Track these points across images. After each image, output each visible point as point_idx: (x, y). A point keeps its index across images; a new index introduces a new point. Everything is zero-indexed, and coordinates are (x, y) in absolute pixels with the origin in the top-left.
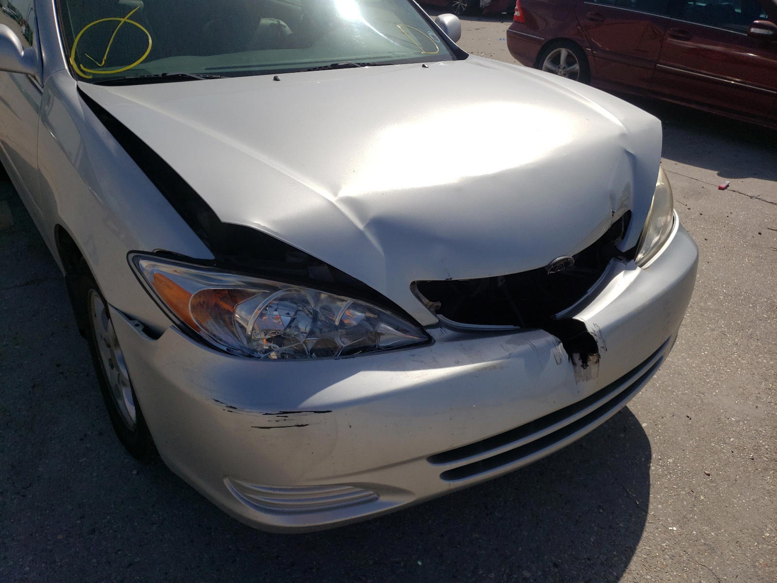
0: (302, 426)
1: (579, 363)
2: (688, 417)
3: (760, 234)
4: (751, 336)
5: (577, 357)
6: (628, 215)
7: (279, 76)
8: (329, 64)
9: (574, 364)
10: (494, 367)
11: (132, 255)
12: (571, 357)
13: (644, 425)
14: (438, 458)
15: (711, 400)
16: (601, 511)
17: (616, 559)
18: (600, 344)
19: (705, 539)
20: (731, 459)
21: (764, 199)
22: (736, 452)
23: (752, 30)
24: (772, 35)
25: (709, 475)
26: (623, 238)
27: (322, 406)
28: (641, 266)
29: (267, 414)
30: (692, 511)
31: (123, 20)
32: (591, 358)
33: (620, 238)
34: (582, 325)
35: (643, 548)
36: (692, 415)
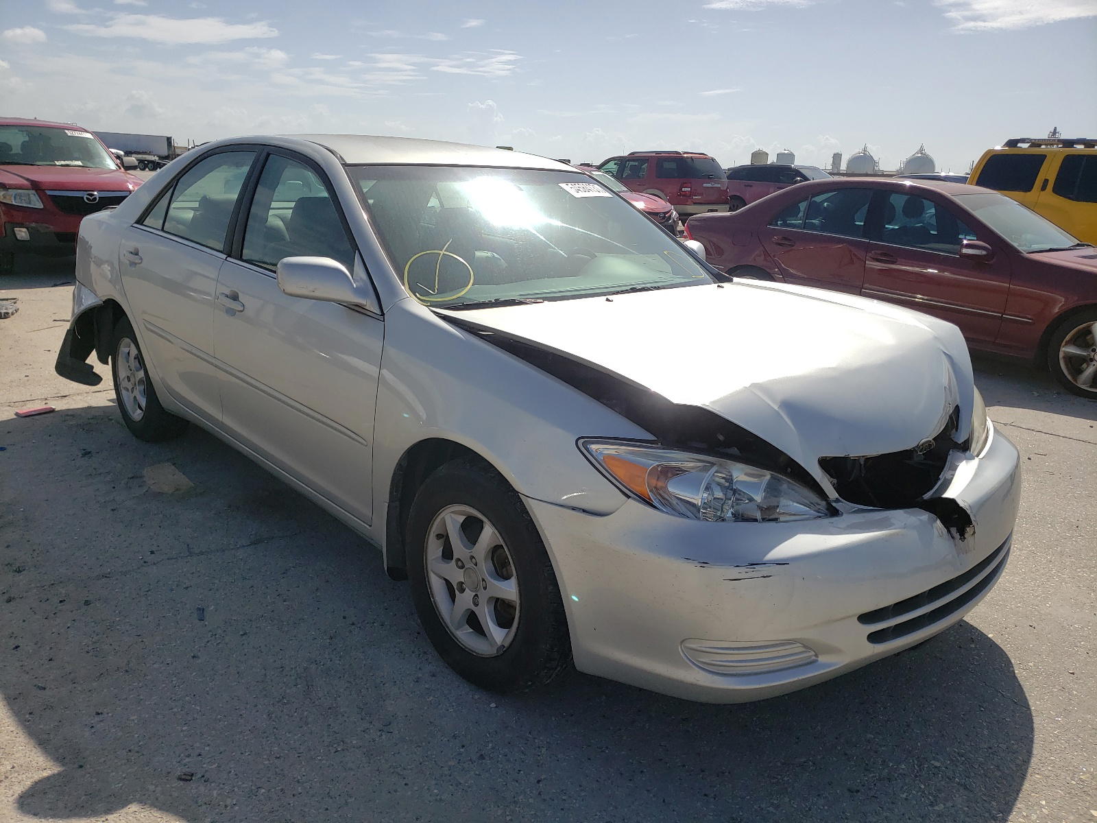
0: (767, 577)
1: (957, 536)
2: (1031, 626)
3: (1029, 459)
4: (1062, 554)
5: (954, 530)
6: (957, 409)
7: (610, 297)
8: (628, 288)
9: (953, 538)
10: (897, 534)
11: (583, 440)
12: (949, 531)
13: (990, 636)
14: (865, 618)
15: (1048, 611)
16: (982, 709)
17: (1016, 746)
18: (972, 518)
19: (1091, 725)
20: (1088, 659)
21: (1020, 426)
22: (1091, 653)
23: (965, 251)
24: (985, 255)
25: (1073, 674)
26: (957, 431)
27: (781, 560)
28: (978, 457)
29: (737, 566)
30: (1071, 705)
31: (442, 253)
32: (968, 529)
33: (954, 430)
34: (953, 501)
35: (1038, 737)
36: (1035, 624)
